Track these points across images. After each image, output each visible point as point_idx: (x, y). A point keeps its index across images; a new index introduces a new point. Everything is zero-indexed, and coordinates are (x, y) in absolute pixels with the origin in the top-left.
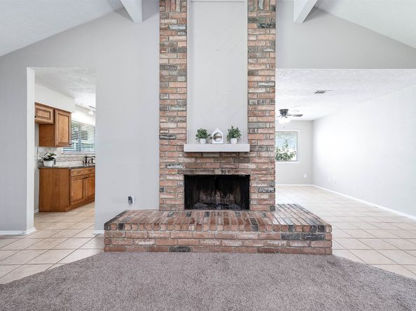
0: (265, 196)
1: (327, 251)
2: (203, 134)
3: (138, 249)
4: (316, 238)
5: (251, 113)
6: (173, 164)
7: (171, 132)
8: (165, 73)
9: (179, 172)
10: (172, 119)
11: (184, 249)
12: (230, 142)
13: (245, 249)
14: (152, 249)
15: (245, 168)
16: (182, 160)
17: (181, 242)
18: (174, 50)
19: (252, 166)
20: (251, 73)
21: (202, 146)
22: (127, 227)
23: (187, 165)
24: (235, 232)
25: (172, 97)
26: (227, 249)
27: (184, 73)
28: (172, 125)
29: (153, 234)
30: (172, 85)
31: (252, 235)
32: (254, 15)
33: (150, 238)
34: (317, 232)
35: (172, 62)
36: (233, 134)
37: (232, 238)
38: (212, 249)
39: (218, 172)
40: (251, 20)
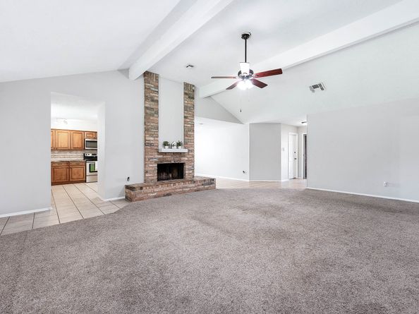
0: (191, 172)
1: (214, 188)
2: (165, 144)
3: (150, 198)
4: (211, 184)
5: (185, 135)
6: (152, 158)
7: (152, 142)
8: (148, 111)
9: (155, 162)
10: (151, 135)
11: (169, 195)
12: (177, 148)
13: (191, 191)
14: (155, 197)
15: (184, 159)
16: (157, 156)
17: (168, 192)
18: (153, 101)
19: (186, 159)
20: (185, 117)
21: (167, 150)
22: (144, 188)
23: (159, 159)
24: (187, 185)
25: (152, 124)
26: (184, 192)
27: (157, 113)
28: (152, 139)
29: (156, 190)
30: (151, 118)
31: (193, 185)
32: (186, 92)
33: (154, 192)
34: (212, 181)
35: (152, 106)
36: (179, 144)
37: (187, 187)
38: (180, 193)
39: (173, 162)
40: (185, 94)
